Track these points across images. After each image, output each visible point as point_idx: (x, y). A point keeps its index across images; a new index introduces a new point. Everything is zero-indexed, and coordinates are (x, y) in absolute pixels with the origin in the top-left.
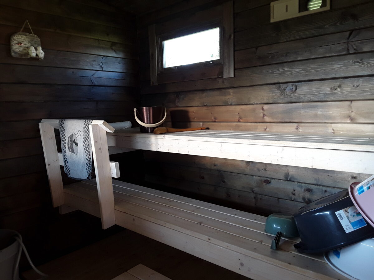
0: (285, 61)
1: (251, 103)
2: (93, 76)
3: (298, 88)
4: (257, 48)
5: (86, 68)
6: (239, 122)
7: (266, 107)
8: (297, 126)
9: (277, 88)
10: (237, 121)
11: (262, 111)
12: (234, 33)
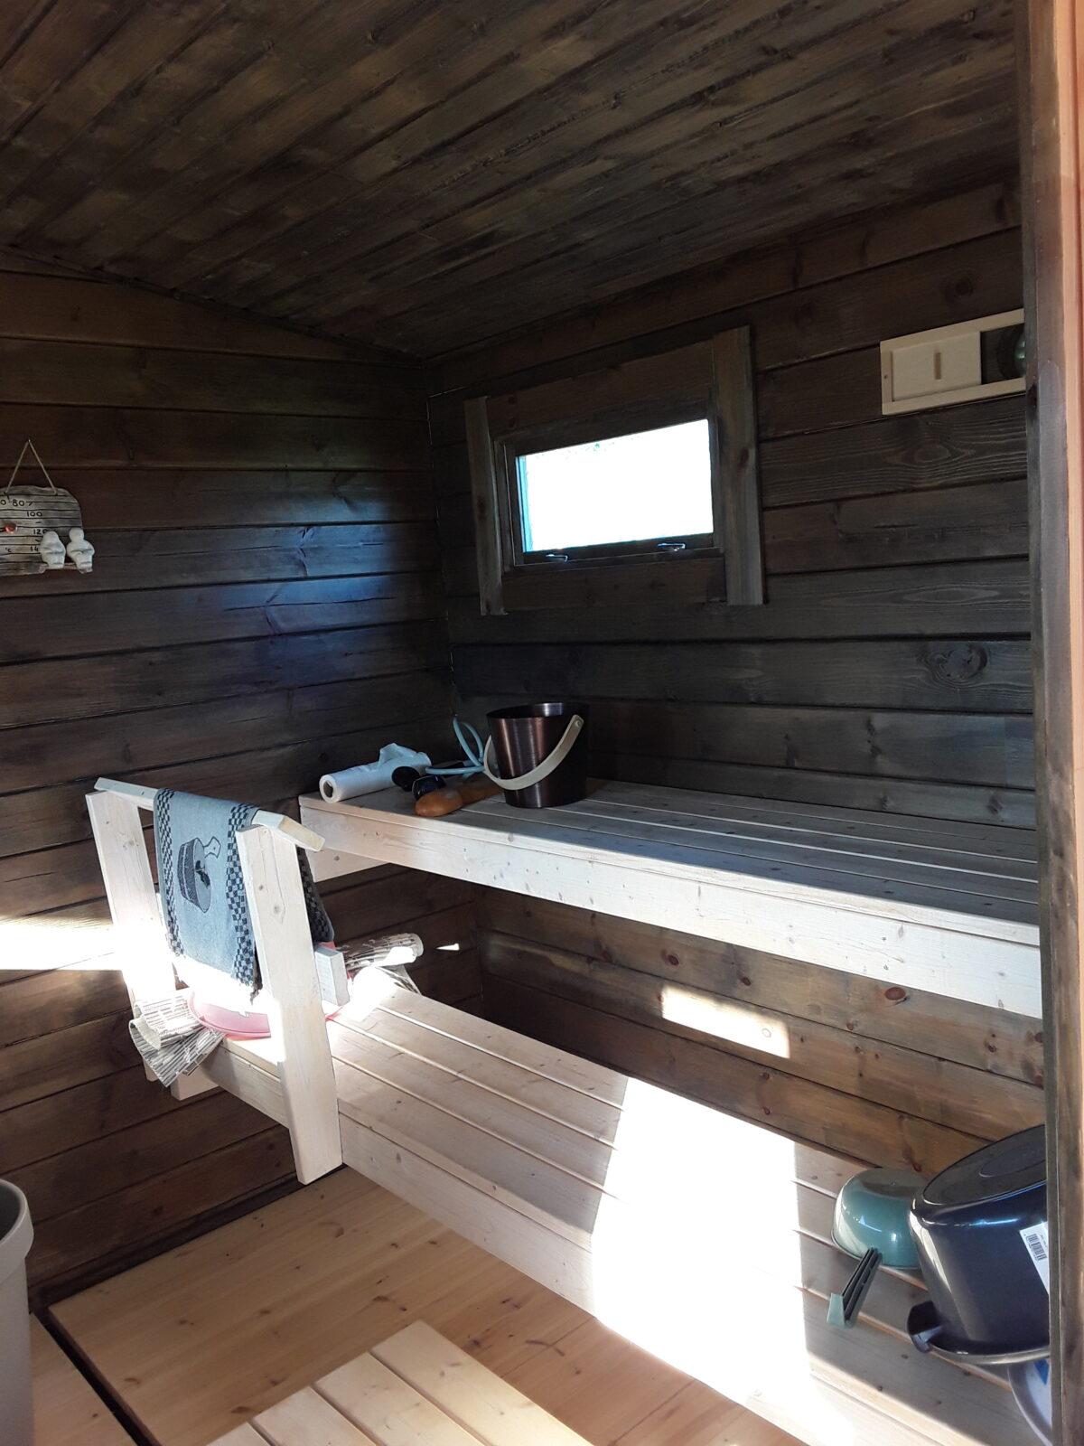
0: (939, 557)
1: (829, 701)
2: (271, 603)
3: (989, 658)
4: (839, 502)
5: (247, 575)
6: (790, 768)
7: (880, 720)
8: (993, 800)
9: (916, 656)
10: (782, 763)
11: (866, 733)
12: (759, 442)
